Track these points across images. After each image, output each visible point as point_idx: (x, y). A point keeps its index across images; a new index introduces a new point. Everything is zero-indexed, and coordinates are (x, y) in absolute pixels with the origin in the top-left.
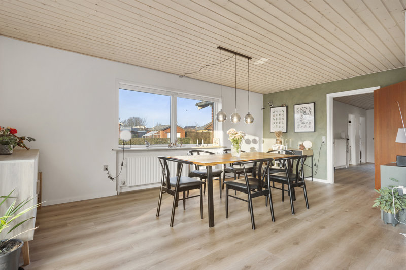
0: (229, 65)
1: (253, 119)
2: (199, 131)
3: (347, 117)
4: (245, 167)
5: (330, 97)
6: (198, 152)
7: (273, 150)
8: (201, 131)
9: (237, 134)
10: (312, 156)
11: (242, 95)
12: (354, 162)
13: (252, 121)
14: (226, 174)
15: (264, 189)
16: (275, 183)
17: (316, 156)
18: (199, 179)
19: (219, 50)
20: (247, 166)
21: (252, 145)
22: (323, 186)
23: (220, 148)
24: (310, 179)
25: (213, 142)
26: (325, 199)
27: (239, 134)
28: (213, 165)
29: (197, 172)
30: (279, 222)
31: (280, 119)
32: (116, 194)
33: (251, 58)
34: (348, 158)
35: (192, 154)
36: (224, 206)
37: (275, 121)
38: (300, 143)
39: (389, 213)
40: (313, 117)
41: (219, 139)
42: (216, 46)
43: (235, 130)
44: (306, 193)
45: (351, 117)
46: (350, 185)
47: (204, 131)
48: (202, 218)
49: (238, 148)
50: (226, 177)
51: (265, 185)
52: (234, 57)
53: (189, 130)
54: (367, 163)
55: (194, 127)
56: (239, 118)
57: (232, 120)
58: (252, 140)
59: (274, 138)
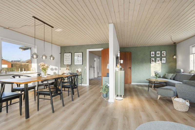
0: (41, 28)
1: (54, 58)
2: (23, 64)
3: (94, 59)
4: (49, 83)
5: (88, 50)
6: (19, 76)
7: (65, 73)
8: (24, 64)
9: (45, 65)
10: (81, 75)
11: (48, 45)
12: (96, 77)
13: (53, 59)
14: (39, 87)
15: (59, 92)
16: (65, 88)
17: (83, 75)
18: (20, 92)
19: (34, 19)
20: (50, 82)
21: (54, 71)
22: (85, 87)
23: (35, 73)
24: (80, 85)
25: (31, 70)
26: (85, 92)
27: (46, 65)
28: (29, 83)
29: (19, 88)
30: (65, 106)
31: (68, 58)
33: (53, 27)
34: (94, 75)
35: (14, 78)
36: (37, 105)
37: (66, 60)
38: (77, 70)
39: (105, 93)
40: (82, 58)
41: (35, 68)
42: (32, 16)
43: (43, 63)
44: (78, 91)
45: (95, 59)
46: (94, 85)
47: (26, 64)
48: (21, 115)
49: (45, 73)
50: (39, 89)
51: (59, 90)
52: (44, 24)
53: (15, 63)
54: (100, 76)
55: (19, 61)
56: (46, 57)
57: (42, 58)
58: (55, 69)
59: (66, 67)
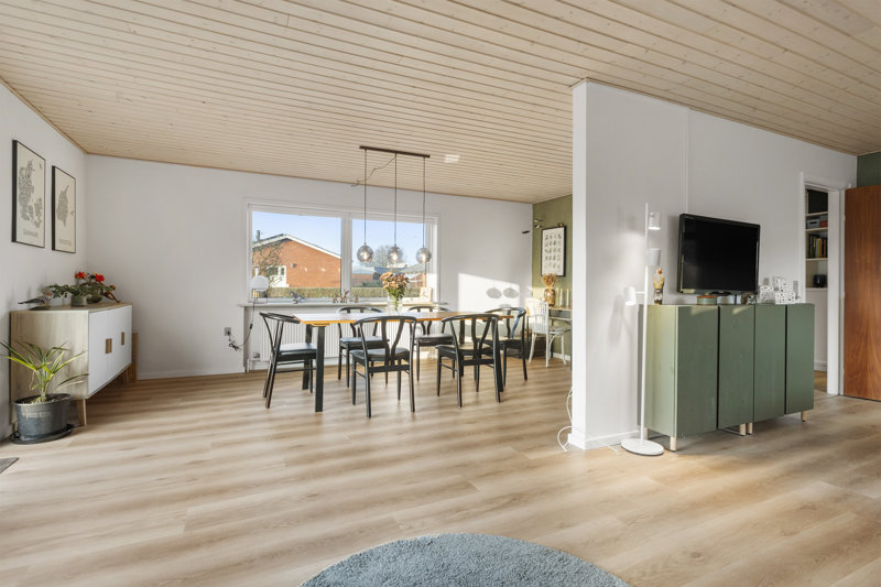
21: (504, 299)
25: (421, 293)
31: (555, 250)
32: (243, 371)
33: (428, 156)
37: (549, 255)
42: (357, 146)
58: (505, 291)
59: (541, 286)
